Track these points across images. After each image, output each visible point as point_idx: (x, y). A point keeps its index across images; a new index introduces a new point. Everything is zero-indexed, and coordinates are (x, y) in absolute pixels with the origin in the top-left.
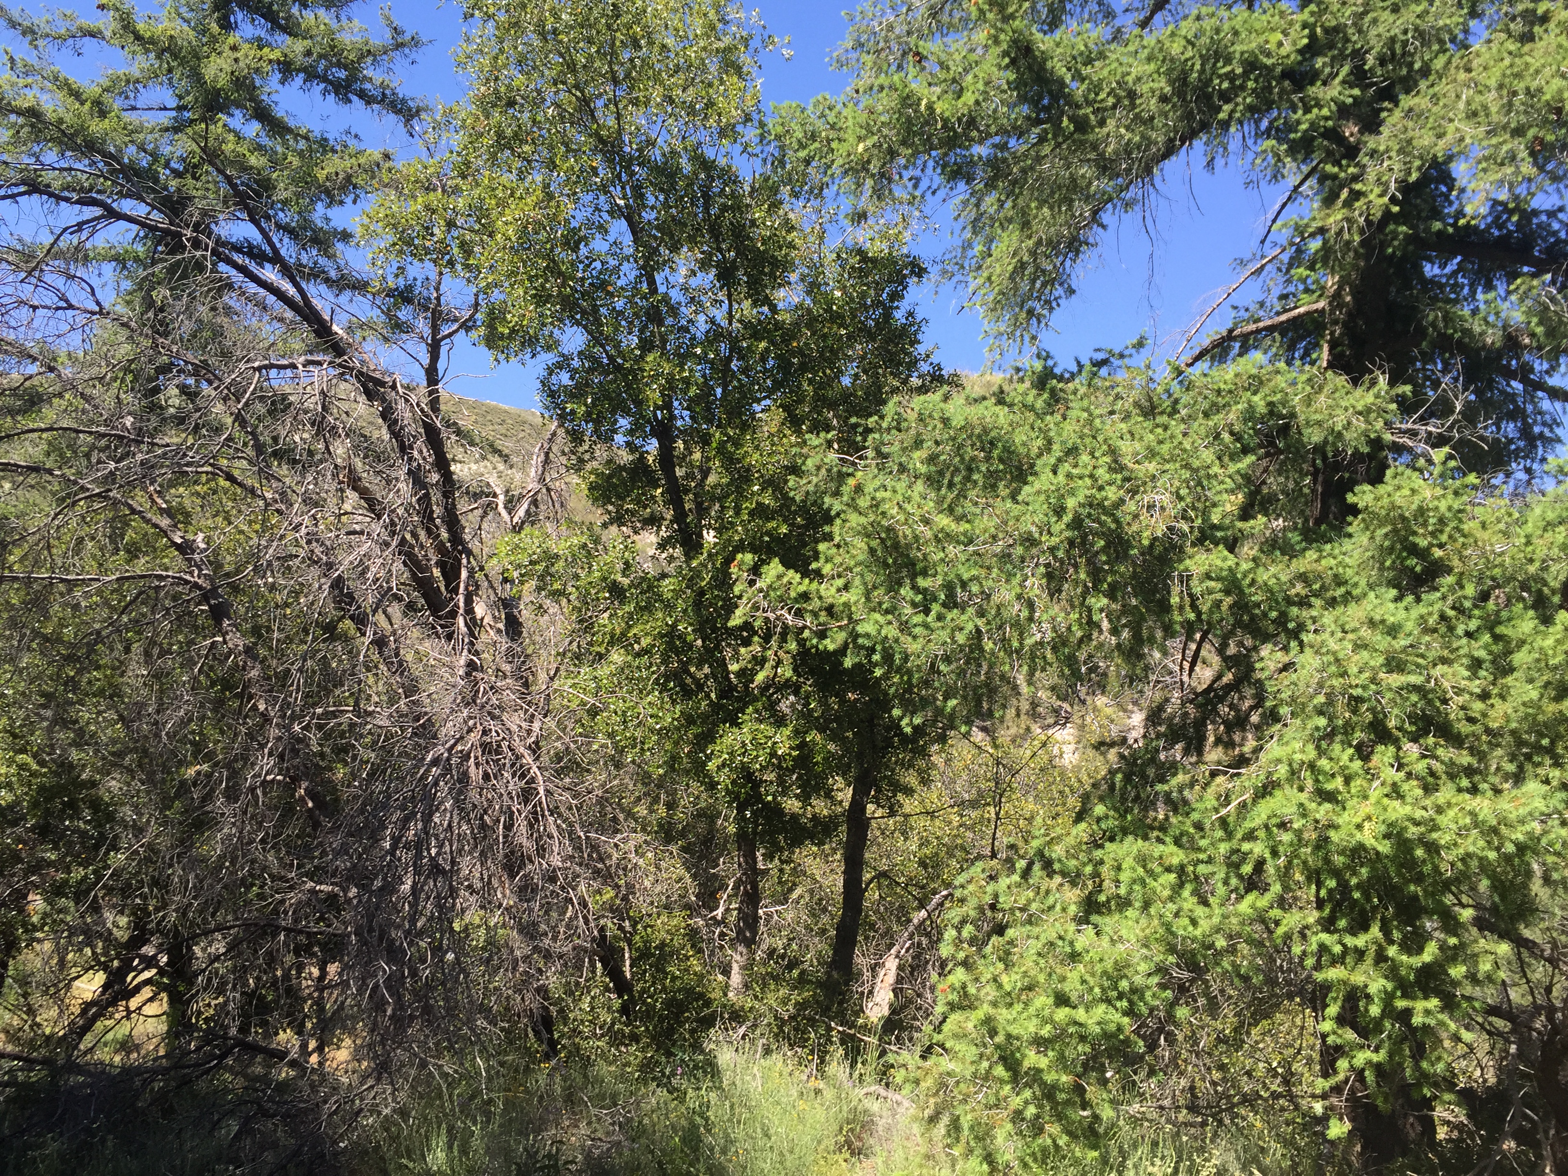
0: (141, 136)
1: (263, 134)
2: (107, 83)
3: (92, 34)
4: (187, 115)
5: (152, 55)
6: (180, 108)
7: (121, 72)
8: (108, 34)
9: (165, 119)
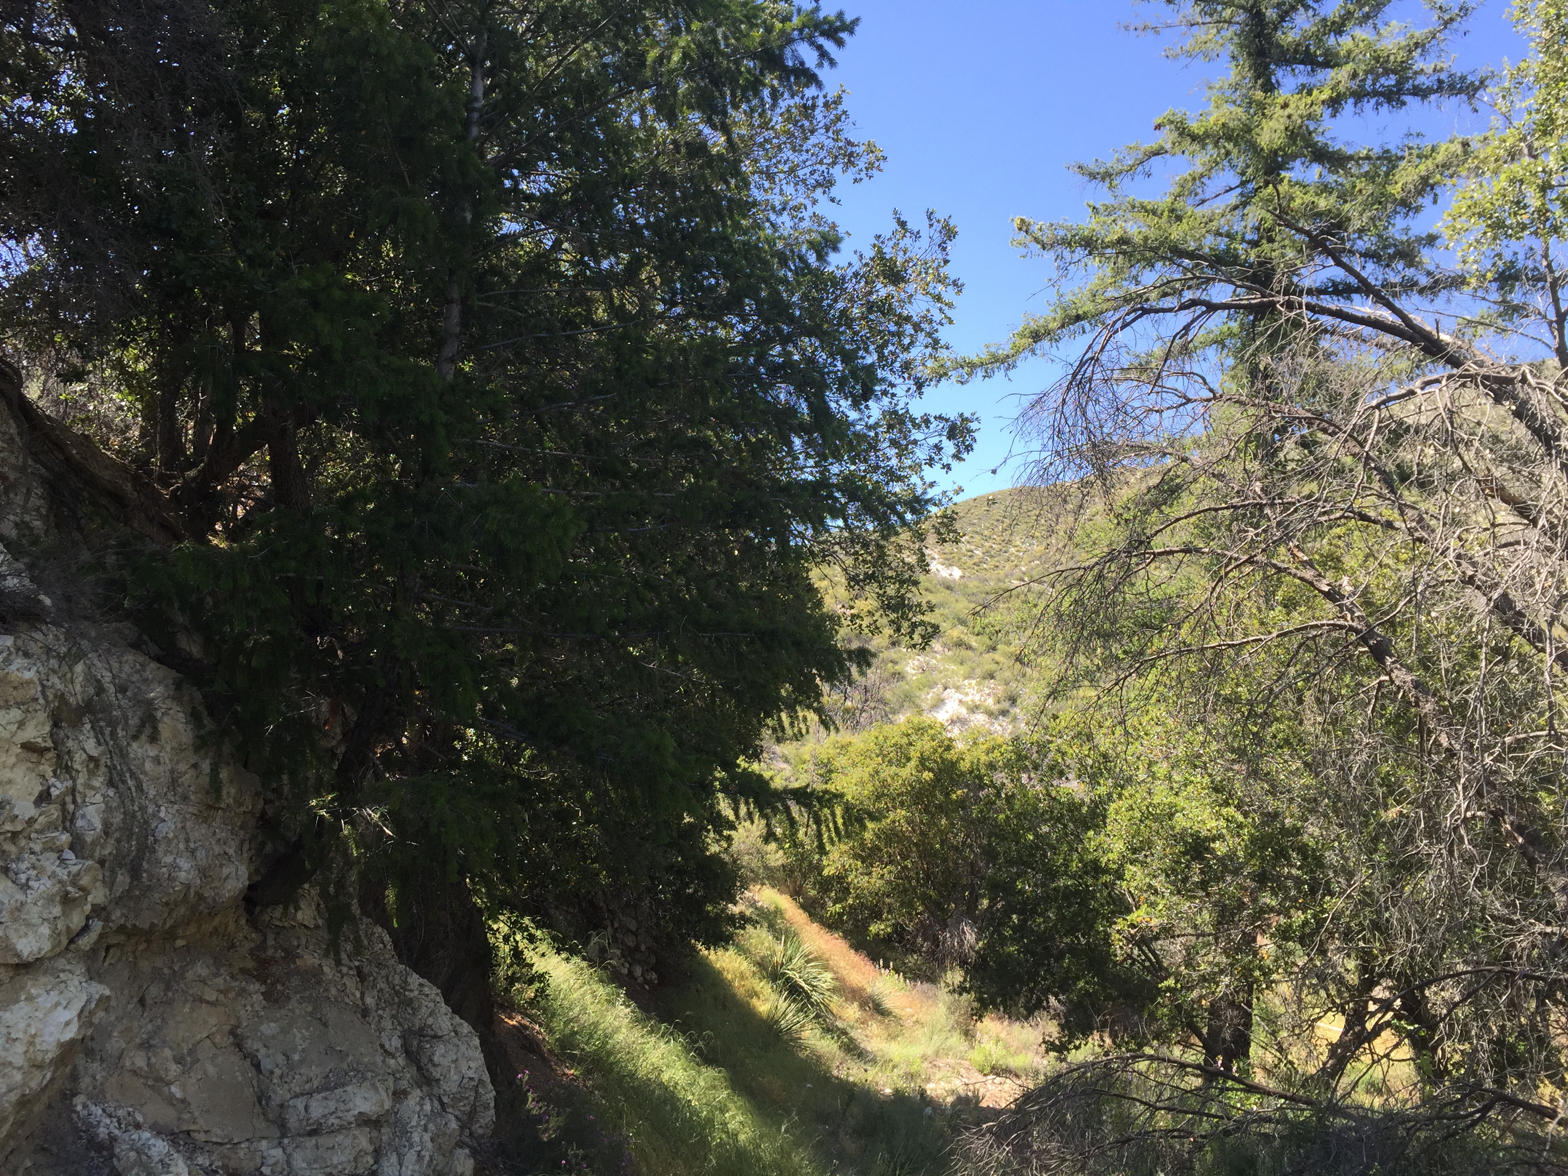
0: (1215, 223)
1: (1325, 172)
2: (1177, 190)
3: (1157, 153)
4: (1250, 186)
5: (1210, 147)
6: (1243, 184)
7: (1186, 175)
8: (1168, 146)
9: (1233, 198)
